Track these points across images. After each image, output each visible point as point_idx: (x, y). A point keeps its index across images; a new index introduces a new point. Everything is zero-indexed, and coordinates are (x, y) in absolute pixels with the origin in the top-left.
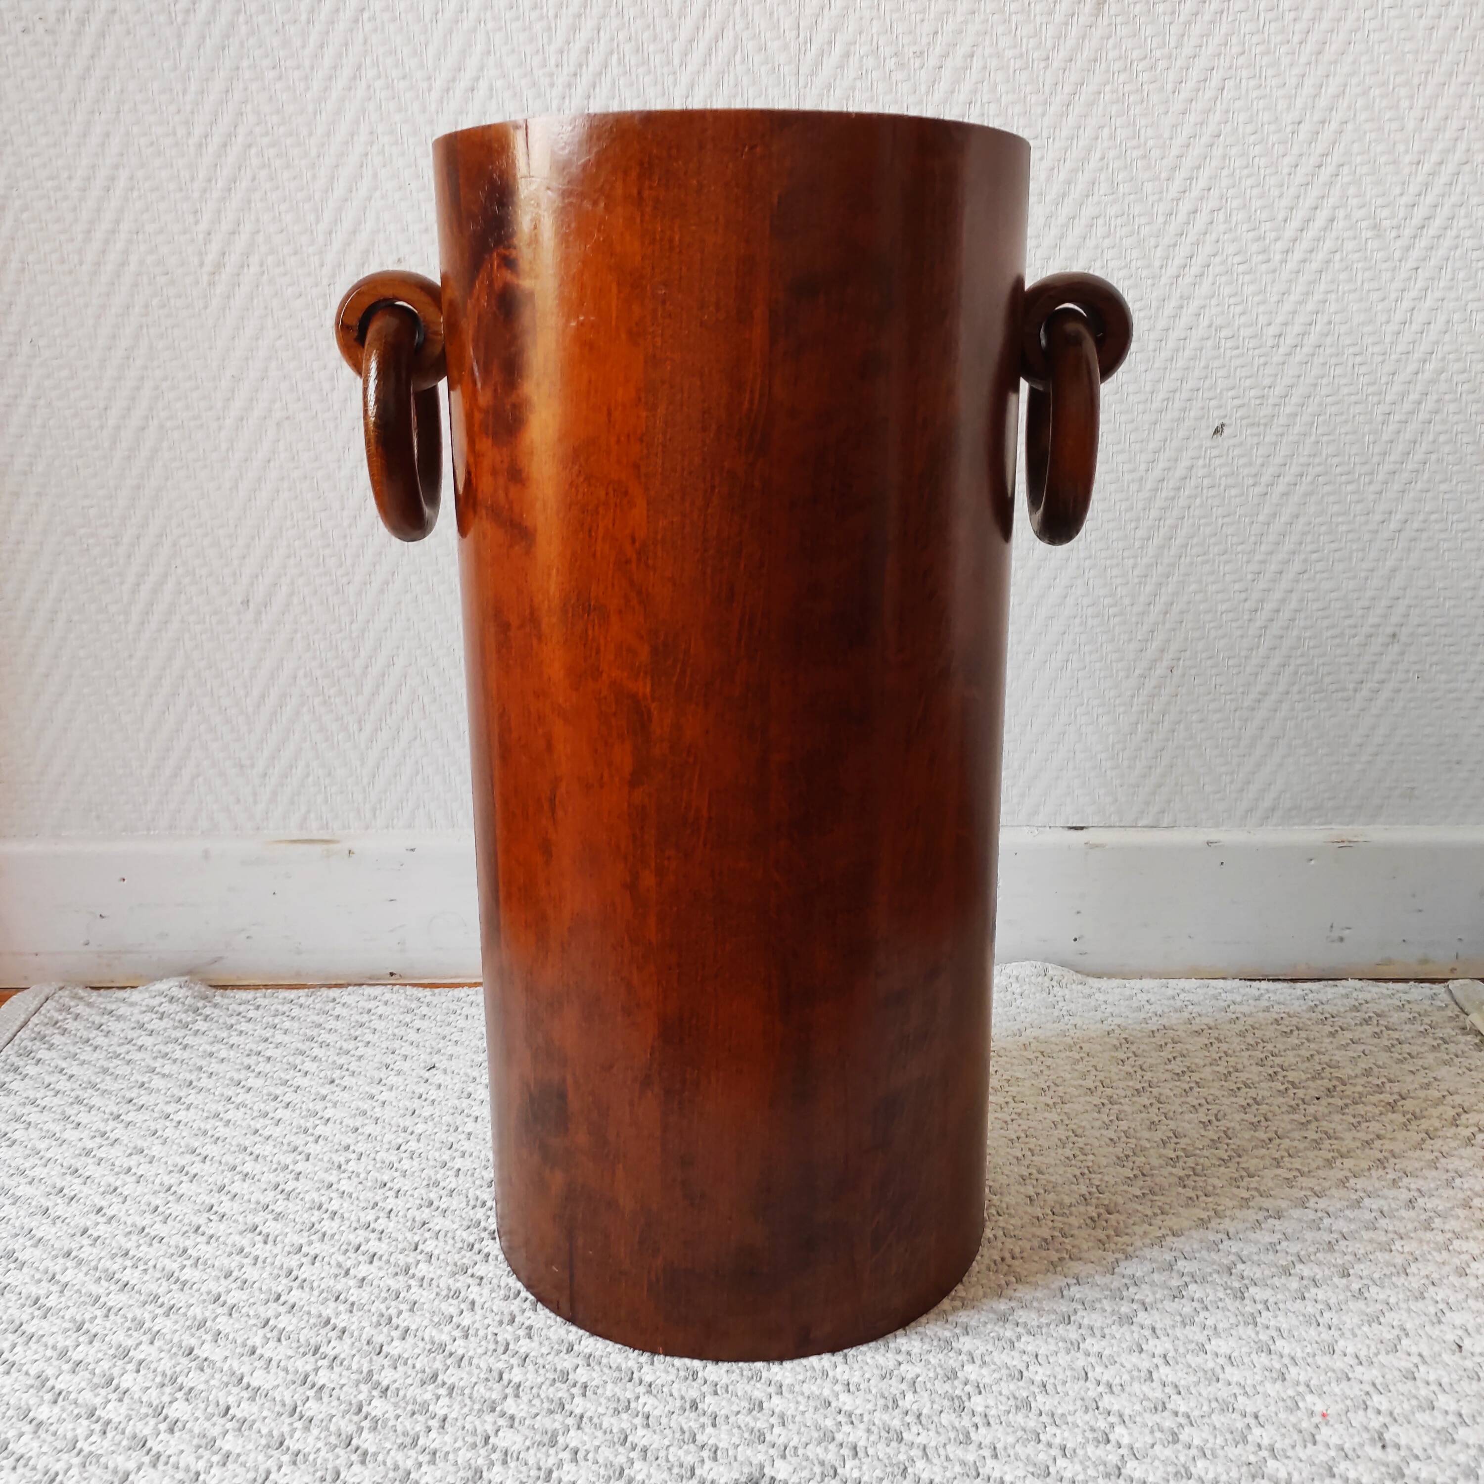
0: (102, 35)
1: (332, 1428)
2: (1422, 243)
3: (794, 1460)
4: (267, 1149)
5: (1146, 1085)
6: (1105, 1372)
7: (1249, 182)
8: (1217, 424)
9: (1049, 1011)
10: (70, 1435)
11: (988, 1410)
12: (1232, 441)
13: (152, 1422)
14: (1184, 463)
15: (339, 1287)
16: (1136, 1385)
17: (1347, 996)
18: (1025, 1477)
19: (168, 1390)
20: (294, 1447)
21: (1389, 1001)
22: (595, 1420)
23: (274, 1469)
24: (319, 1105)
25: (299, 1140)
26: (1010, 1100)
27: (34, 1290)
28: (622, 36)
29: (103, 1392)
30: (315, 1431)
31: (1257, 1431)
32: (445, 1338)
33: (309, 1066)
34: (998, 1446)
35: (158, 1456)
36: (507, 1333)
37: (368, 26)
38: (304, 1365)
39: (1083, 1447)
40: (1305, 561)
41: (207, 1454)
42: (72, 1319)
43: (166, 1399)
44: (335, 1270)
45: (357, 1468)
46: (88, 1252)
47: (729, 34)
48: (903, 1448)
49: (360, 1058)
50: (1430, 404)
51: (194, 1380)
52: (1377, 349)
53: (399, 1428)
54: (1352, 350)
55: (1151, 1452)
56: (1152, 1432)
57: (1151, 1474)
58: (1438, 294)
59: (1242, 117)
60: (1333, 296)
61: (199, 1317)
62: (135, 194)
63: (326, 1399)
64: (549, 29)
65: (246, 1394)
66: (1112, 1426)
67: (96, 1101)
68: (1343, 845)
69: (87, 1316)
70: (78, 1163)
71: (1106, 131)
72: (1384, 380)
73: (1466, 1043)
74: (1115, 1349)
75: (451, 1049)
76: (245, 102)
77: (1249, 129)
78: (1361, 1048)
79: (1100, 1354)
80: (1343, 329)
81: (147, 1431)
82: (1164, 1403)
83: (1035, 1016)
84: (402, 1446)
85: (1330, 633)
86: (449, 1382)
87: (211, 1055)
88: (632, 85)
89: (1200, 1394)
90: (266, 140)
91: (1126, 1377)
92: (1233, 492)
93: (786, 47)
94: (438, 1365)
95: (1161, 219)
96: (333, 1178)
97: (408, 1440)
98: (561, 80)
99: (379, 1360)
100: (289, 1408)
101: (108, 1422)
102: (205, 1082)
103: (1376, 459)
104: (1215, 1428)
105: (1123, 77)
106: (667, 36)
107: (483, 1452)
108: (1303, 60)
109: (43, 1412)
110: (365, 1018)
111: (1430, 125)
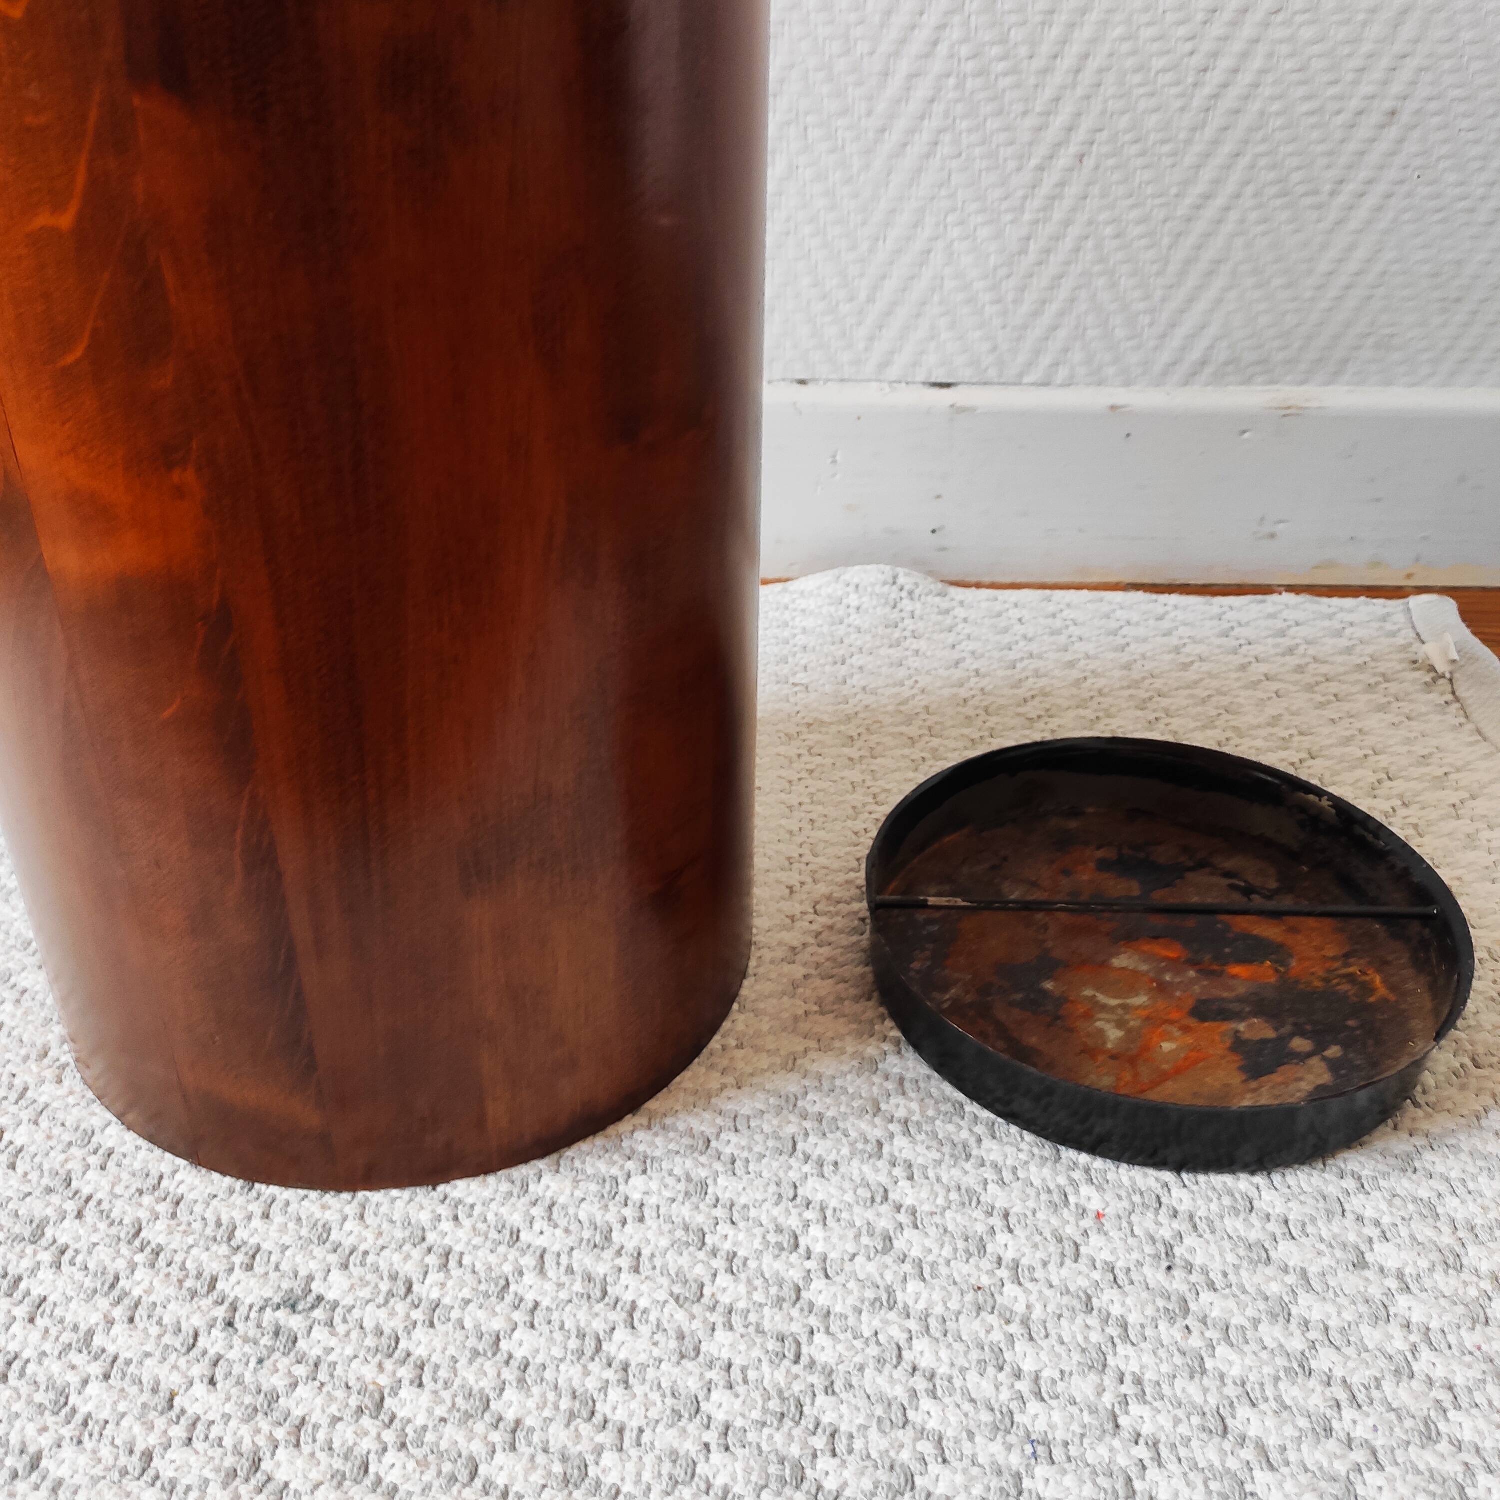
3: (357, 1271)
5: (987, 734)
6: (821, 1143)
9: (889, 631)
11: (647, 1197)
16: (856, 1163)
17: (1273, 616)
18: (666, 1302)
21: (1327, 623)
22: (105, 1206)
26: (804, 752)
31: (1001, 1238)
34: (644, 1252)
39: (759, 1254)
55: (848, 1267)
56: (858, 1237)
57: (840, 1302)
66: (807, 1225)
68: (1289, 412)
73: (1414, 682)
74: (843, 1109)
78: (1275, 686)
79: (820, 1118)
82: (886, 1191)
83: (868, 638)
85: (1306, 107)
89: (939, 1180)
91: (845, 1151)
104: (946, 1231)
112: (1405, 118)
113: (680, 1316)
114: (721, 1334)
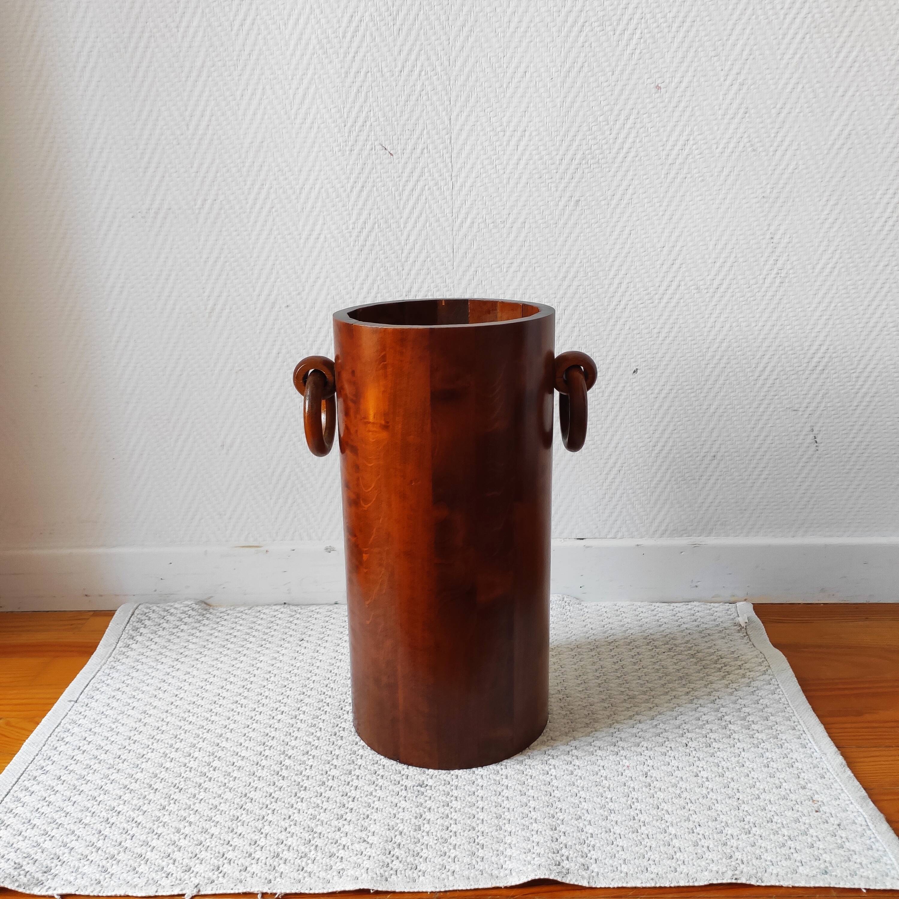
0: (165, 218)
1: (272, 769)
2: (718, 295)
3: (435, 779)
4: (238, 672)
6: (553, 752)
7: (643, 271)
8: (635, 369)
10: (179, 772)
12: (641, 376)
13: (207, 767)
14: (621, 385)
15: (271, 723)
16: (562, 756)
17: (690, 609)
18: (516, 785)
19: (212, 757)
20: (259, 775)
21: (708, 611)
22: (365, 767)
23: (252, 782)
24: (257, 655)
25: (251, 669)
27: (157, 725)
28: (379, 217)
29: (188, 758)
30: (266, 770)
31: (602, 771)
32: (311, 740)
33: (252, 639)
35: (211, 778)
36: (333, 738)
37: (275, 214)
38: (260, 749)
39: (538, 775)
40: (675, 425)
41: (228, 777)
42: (173, 734)
43: (211, 760)
44: (269, 717)
45: (281, 781)
46: (174, 711)
47: (424, 215)
48: (474, 775)
49: (272, 636)
50: (724, 361)
51: (220, 754)
52: (701, 338)
53: (296, 769)
54: (690, 338)
55: (562, 777)
56: (564, 771)
57: (560, 784)
58: (726, 316)
59: (639, 245)
60: (681, 317)
61: (220, 733)
62: (179, 281)
63: (269, 760)
64: (349, 214)
65: (240, 758)
66: (550, 769)
67: (168, 653)
68: (695, 546)
69: (178, 733)
70: (165, 678)
71: (582, 252)
72: (704, 351)
75: (309, 633)
76: (224, 244)
77: (642, 250)
80: (686, 330)
81: (206, 770)
84: (296, 775)
85: (687, 456)
86: (313, 754)
87: (211, 634)
88: (384, 235)
90: (232, 260)
91: (559, 753)
92: (643, 397)
93: (447, 220)
94: (309, 749)
95: (606, 286)
96: (265, 684)
97: (299, 773)
98: (355, 234)
99: (287, 747)
100: (256, 763)
101: (191, 768)
102: (210, 646)
103: (703, 383)
104: (587, 770)
105: (588, 230)
106: (398, 216)
107: (325, 776)
108: (664, 222)
109: (168, 765)
110: (273, 619)
111: (719, 247)
112: (718, 457)
113: (520, 787)
114: (530, 791)
